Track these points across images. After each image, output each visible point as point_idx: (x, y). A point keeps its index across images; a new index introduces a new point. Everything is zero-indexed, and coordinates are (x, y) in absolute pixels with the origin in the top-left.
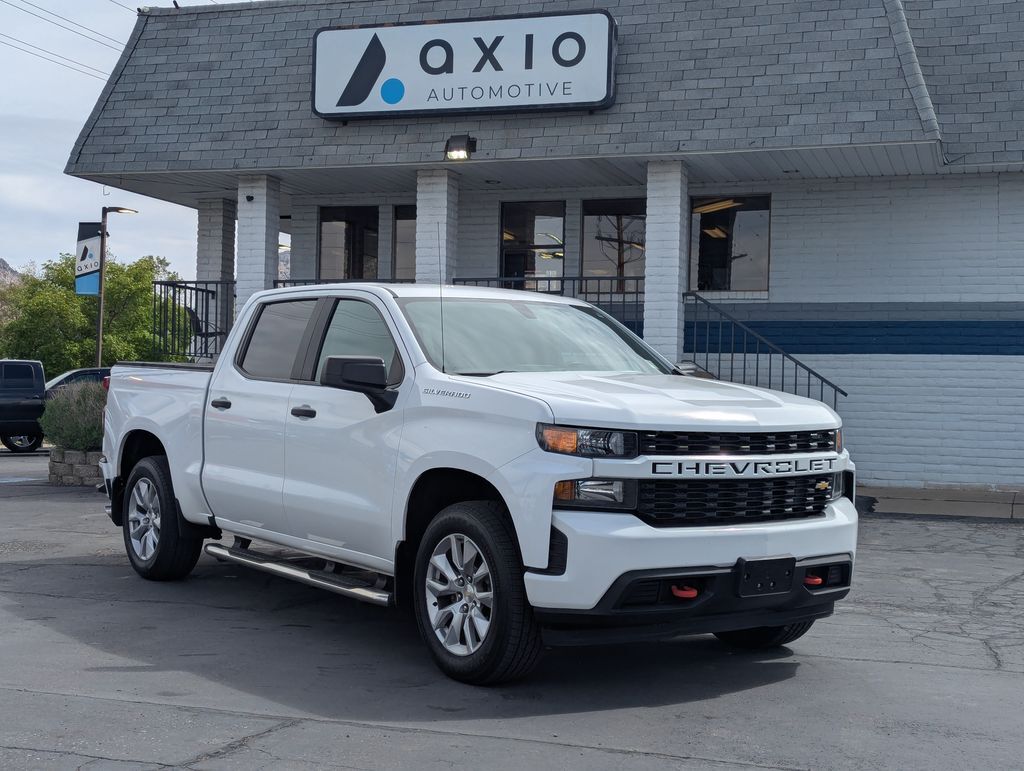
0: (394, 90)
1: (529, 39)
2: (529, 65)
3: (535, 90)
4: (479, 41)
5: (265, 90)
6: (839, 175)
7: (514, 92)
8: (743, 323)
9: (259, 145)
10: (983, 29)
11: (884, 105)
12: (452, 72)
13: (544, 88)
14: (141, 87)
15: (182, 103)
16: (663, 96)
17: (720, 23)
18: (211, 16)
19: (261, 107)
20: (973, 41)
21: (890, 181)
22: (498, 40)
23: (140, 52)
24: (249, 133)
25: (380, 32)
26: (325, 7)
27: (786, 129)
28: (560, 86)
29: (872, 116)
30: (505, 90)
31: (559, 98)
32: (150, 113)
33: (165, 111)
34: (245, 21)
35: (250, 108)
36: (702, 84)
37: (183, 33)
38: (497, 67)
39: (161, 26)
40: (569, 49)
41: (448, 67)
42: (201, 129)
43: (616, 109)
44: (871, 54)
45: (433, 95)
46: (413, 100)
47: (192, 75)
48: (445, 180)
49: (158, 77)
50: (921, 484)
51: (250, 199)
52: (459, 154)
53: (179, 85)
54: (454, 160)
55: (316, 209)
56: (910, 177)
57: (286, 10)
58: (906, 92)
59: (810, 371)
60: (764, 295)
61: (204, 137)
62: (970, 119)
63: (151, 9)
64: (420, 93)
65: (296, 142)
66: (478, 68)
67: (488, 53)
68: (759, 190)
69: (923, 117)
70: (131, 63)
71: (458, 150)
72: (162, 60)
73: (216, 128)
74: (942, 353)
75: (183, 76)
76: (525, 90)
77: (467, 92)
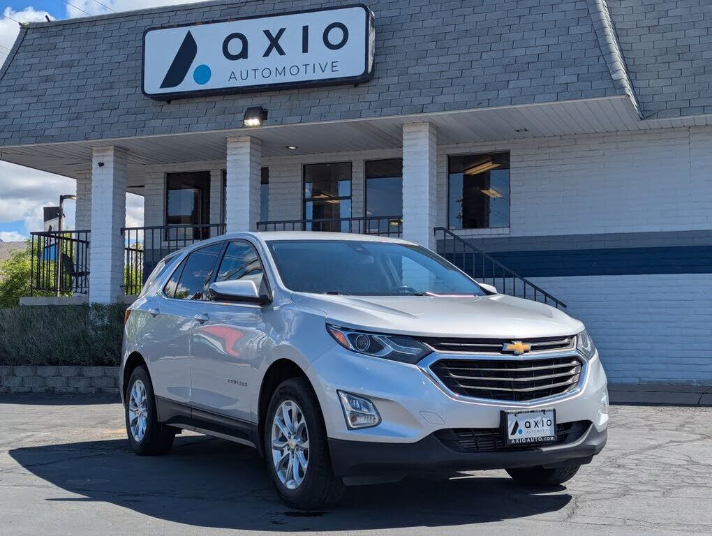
0: (204, 73)
1: (305, 29)
2: (305, 50)
3: (310, 68)
4: (267, 33)
5: (111, 79)
6: (562, 133)
7: (294, 71)
8: (486, 253)
9: (105, 121)
10: (671, 13)
11: (584, 70)
12: (247, 58)
13: (317, 67)
14: (20, 82)
15: (49, 92)
16: (411, 71)
17: (457, 12)
18: (73, 26)
19: (107, 93)
20: (662, 22)
21: (603, 137)
22: (282, 31)
23: (21, 55)
24: (98, 113)
25: (193, 29)
26: (157, 15)
27: (506, 91)
28: (329, 65)
29: (574, 78)
30: (287, 70)
31: (328, 75)
32: (25, 100)
33: (36, 99)
34: (98, 29)
35: (100, 93)
36: (442, 60)
37: (51, 40)
38: (281, 52)
39: (36, 35)
40: (336, 36)
41: (244, 54)
42: (61, 111)
43: (373, 83)
44: (574, 30)
45: (232, 76)
46: (218, 81)
47: (57, 71)
48: (248, 144)
49: (33, 74)
50: (637, 381)
51: (101, 165)
52: (253, 122)
53: (47, 79)
54: (250, 127)
55: (163, 175)
56: (619, 133)
57: (128, 19)
58: (601, 59)
59: (536, 288)
60: (506, 231)
61: (64, 117)
62: (661, 82)
63: (31, 24)
64: (223, 75)
65: (132, 118)
66: (267, 54)
67: (274, 43)
68: (499, 147)
69: (614, 76)
70: (14, 63)
71: (253, 119)
72: (36, 61)
73: (73, 110)
74: (649, 274)
75: (50, 72)
76: (302, 69)
77: (259, 73)
